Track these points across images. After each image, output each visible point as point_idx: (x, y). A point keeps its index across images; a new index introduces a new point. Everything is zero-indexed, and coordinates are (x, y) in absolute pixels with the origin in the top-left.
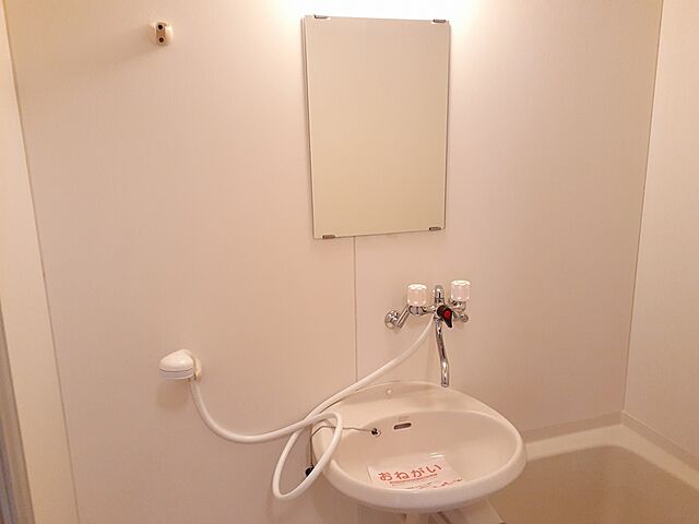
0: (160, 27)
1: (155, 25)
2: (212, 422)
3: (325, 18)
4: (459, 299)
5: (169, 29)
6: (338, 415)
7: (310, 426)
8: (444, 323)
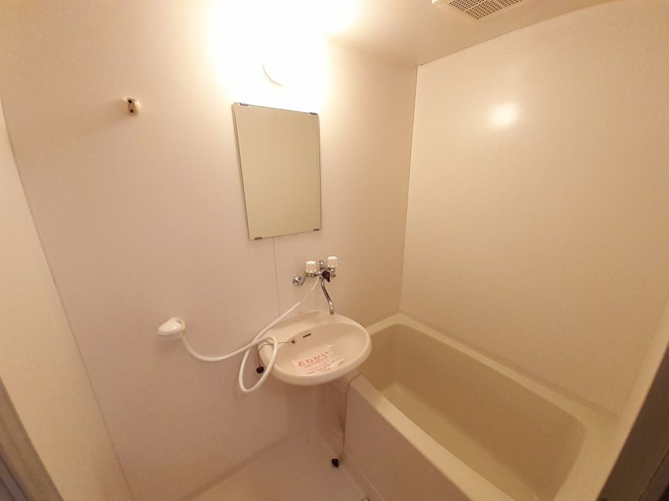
0: (130, 101)
1: (125, 100)
2: (195, 354)
3: (248, 105)
4: (332, 266)
5: (138, 103)
6: (273, 338)
7: (256, 346)
8: (325, 280)
